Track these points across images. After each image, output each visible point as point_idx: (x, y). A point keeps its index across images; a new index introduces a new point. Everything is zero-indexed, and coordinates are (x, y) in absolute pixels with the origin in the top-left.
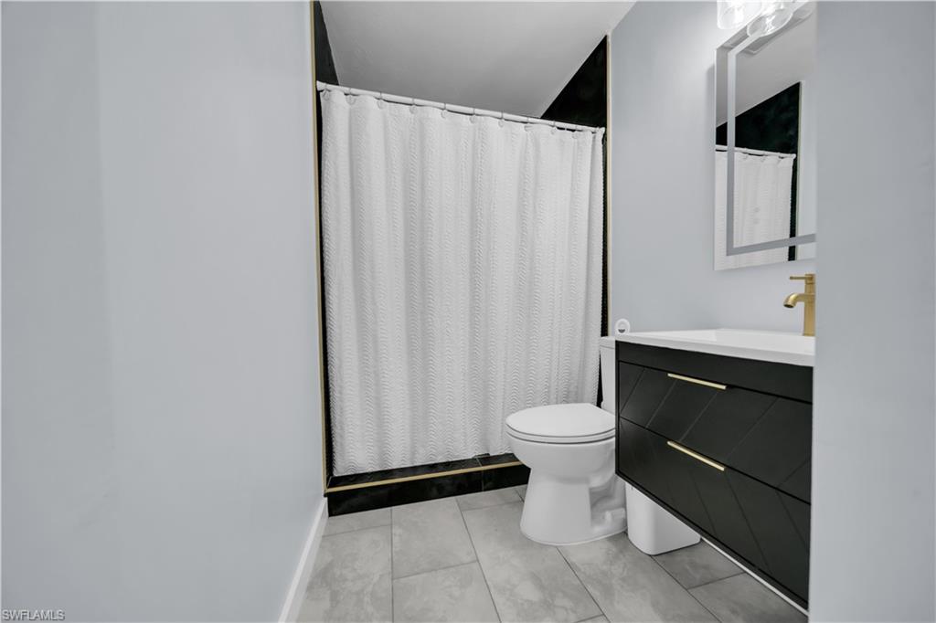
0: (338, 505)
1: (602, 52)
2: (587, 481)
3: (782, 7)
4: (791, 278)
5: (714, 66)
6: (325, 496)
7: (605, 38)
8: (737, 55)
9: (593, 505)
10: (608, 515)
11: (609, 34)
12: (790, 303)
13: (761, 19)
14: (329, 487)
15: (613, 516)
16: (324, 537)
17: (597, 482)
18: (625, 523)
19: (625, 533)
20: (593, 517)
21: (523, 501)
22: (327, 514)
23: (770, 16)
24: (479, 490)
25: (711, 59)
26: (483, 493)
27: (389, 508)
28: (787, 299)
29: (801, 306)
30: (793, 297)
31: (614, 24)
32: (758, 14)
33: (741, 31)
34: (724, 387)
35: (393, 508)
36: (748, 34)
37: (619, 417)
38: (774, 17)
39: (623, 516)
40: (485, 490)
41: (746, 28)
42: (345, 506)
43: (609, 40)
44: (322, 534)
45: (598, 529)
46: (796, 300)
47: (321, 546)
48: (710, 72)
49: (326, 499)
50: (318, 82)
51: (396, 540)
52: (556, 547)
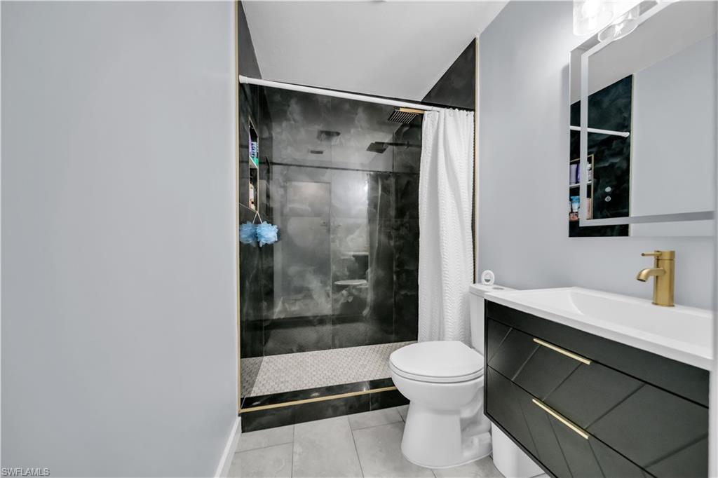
0: (250, 423)
1: (472, 50)
2: (457, 412)
3: (630, 17)
4: (643, 255)
5: (568, 66)
6: (239, 415)
7: (474, 41)
8: (589, 57)
9: (463, 430)
10: (476, 440)
11: (478, 37)
12: (642, 278)
13: (610, 28)
14: (242, 408)
15: (480, 441)
16: (235, 453)
17: (467, 413)
18: (490, 447)
19: (491, 457)
20: (463, 441)
21: (404, 422)
22: (241, 431)
23: (619, 24)
24: (368, 410)
25: (566, 59)
26: (371, 412)
27: (292, 426)
28: (640, 275)
29: (651, 279)
30: (645, 272)
31: (482, 29)
32: (610, 22)
33: (593, 37)
34: (588, 362)
35: (295, 425)
36: (599, 40)
37: (487, 365)
38: (622, 26)
39: (488, 441)
40: (372, 410)
41: (597, 35)
42: (255, 424)
43: (478, 42)
44: (234, 451)
45: (467, 454)
46: (648, 275)
47: (233, 463)
48: (565, 70)
49: (240, 418)
50: (240, 76)
51: (296, 458)
52: (431, 470)
